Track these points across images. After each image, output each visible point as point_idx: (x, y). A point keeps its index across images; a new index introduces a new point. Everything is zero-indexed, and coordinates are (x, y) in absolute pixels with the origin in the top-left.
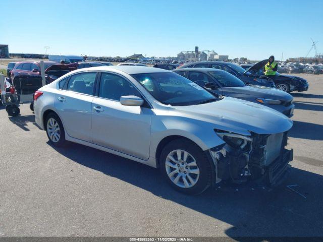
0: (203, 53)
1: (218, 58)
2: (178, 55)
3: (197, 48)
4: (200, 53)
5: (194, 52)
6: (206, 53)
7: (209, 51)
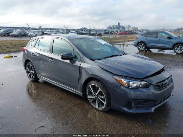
0: (123, 26)
1: (132, 29)
2: (108, 28)
3: (119, 23)
4: (121, 26)
5: (117, 26)
6: (125, 26)
7: (126, 25)
